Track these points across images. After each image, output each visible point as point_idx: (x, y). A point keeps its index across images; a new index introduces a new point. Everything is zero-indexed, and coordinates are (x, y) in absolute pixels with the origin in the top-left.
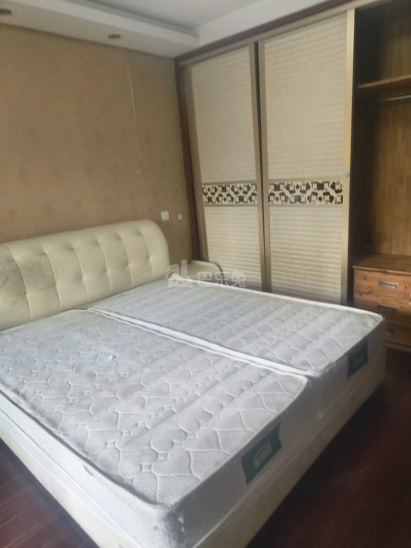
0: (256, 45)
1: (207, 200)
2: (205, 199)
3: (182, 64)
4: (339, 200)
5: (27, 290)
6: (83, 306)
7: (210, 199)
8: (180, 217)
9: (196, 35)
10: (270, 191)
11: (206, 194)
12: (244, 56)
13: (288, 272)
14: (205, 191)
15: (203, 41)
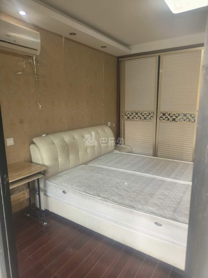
0: (159, 57)
1: (127, 118)
2: (126, 117)
3: (120, 60)
4: (193, 121)
5: (70, 155)
6: (86, 163)
7: (128, 118)
8: (114, 125)
9: (130, 49)
10: (160, 116)
11: (126, 115)
12: (153, 60)
13: (166, 150)
14: (126, 114)
15: (133, 52)
